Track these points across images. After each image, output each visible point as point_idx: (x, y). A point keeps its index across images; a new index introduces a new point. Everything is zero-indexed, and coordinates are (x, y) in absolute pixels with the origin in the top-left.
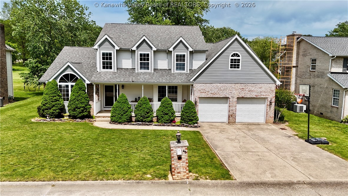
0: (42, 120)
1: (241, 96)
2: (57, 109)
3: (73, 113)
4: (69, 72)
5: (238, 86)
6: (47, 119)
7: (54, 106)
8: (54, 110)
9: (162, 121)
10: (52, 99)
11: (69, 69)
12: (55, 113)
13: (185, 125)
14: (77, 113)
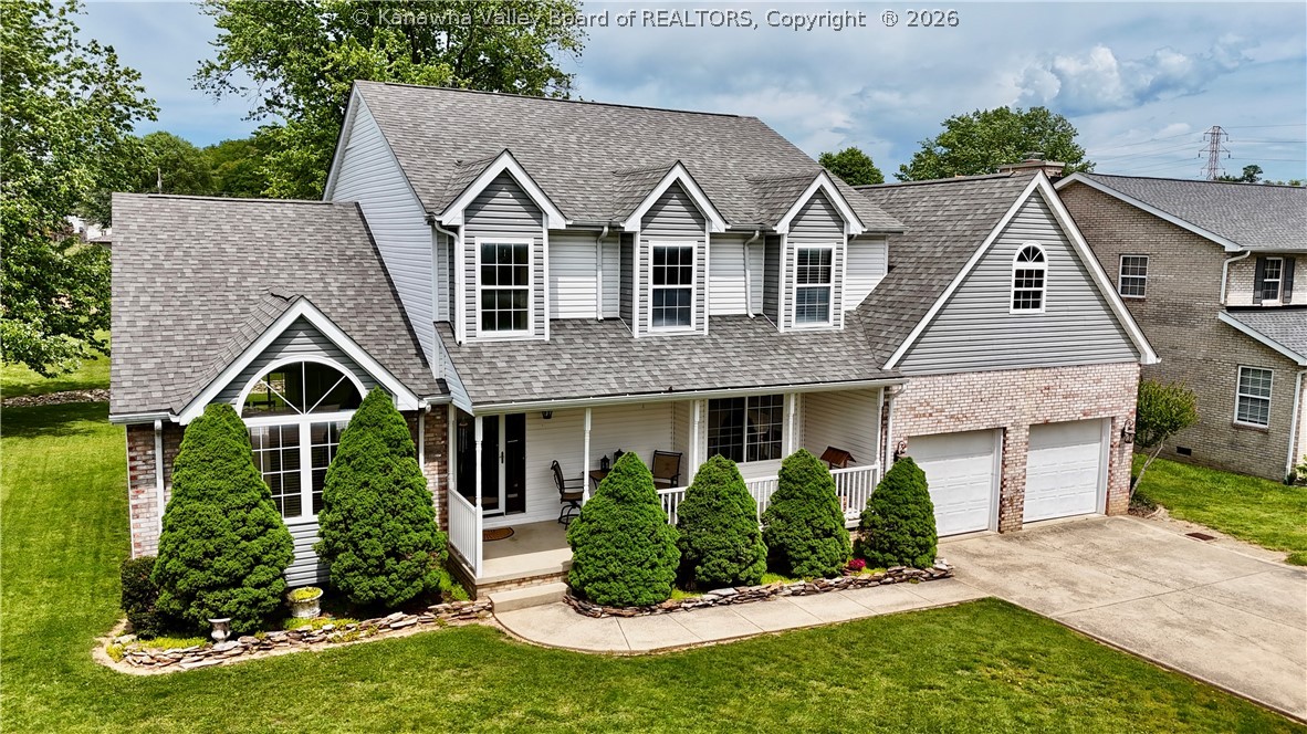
0: (188, 658)
1: (1041, 420)
3: (372, 589)
4: (303, 353)
5: (1037, 379)
6: (218, 647)
7: (258, 560)
8: (258, 586)
9: (811, 568)
10: (244, 521)
11: (302, 338)
12: (264, 604)
13: (905, 572)
14: (391, 581)
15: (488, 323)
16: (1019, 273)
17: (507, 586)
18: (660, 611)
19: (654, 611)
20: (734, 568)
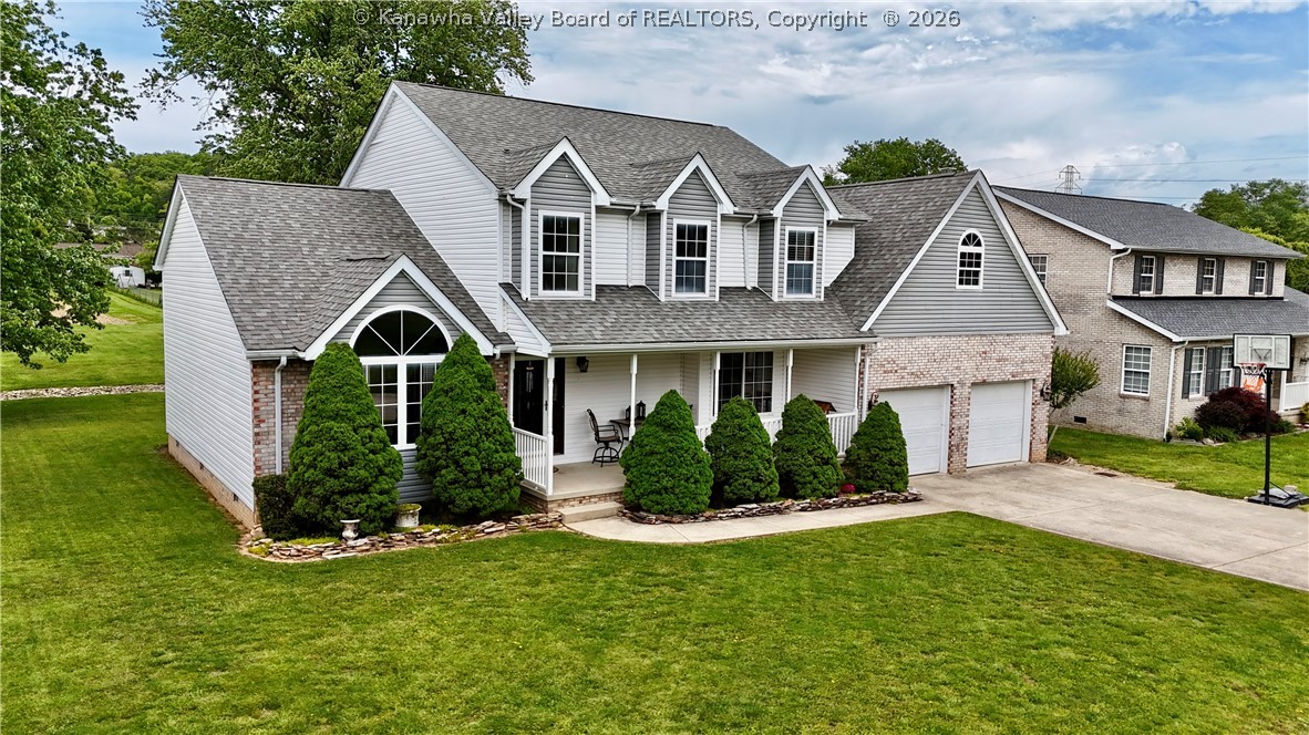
0: (328, 552)
1: (980, 379)
3: (470, 499)
4: (400, 303)
5: (976, 345)
6: (349, 544)
7: (381, 472)
8: (380, 493)
9: (814, 490)
10: (370, 437)
11: (402, 290)
12: (386, 509)
13: (887, 494)
14: (485, 493)
15: (547, 285)
16: (963, 255)
17: (572, 503)
18: (703, 518)
19: (696, 518)
20: (757, 487)
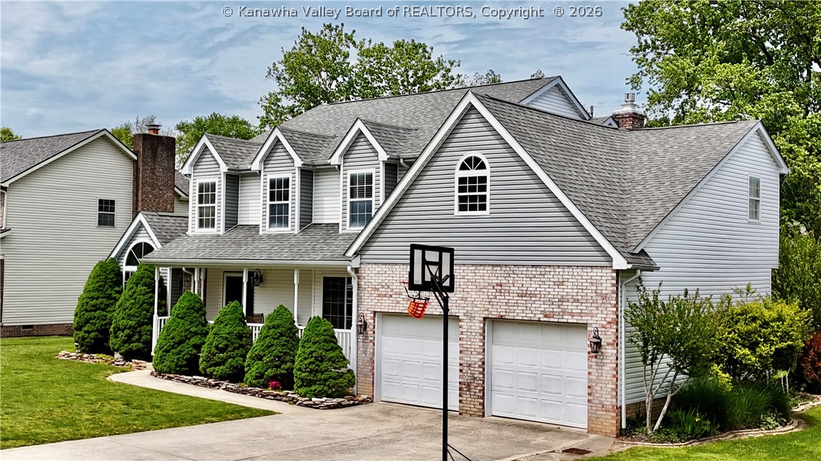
2: (93, 331)
5: (486, 275)
16: (462, 180)
